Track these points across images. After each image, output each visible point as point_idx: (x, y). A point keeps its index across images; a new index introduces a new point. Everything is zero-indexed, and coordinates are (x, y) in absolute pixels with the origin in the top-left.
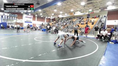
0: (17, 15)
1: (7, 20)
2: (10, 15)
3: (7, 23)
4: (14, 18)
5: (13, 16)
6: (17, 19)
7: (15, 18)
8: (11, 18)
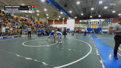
0: (112, 19)
1: (102, 25)
2: (105, 20)
3: (102, 28)
4: (109, 22)
5: (108, 20)
6: (112, 23)
7: (111, 22)
8: (106, 23)
